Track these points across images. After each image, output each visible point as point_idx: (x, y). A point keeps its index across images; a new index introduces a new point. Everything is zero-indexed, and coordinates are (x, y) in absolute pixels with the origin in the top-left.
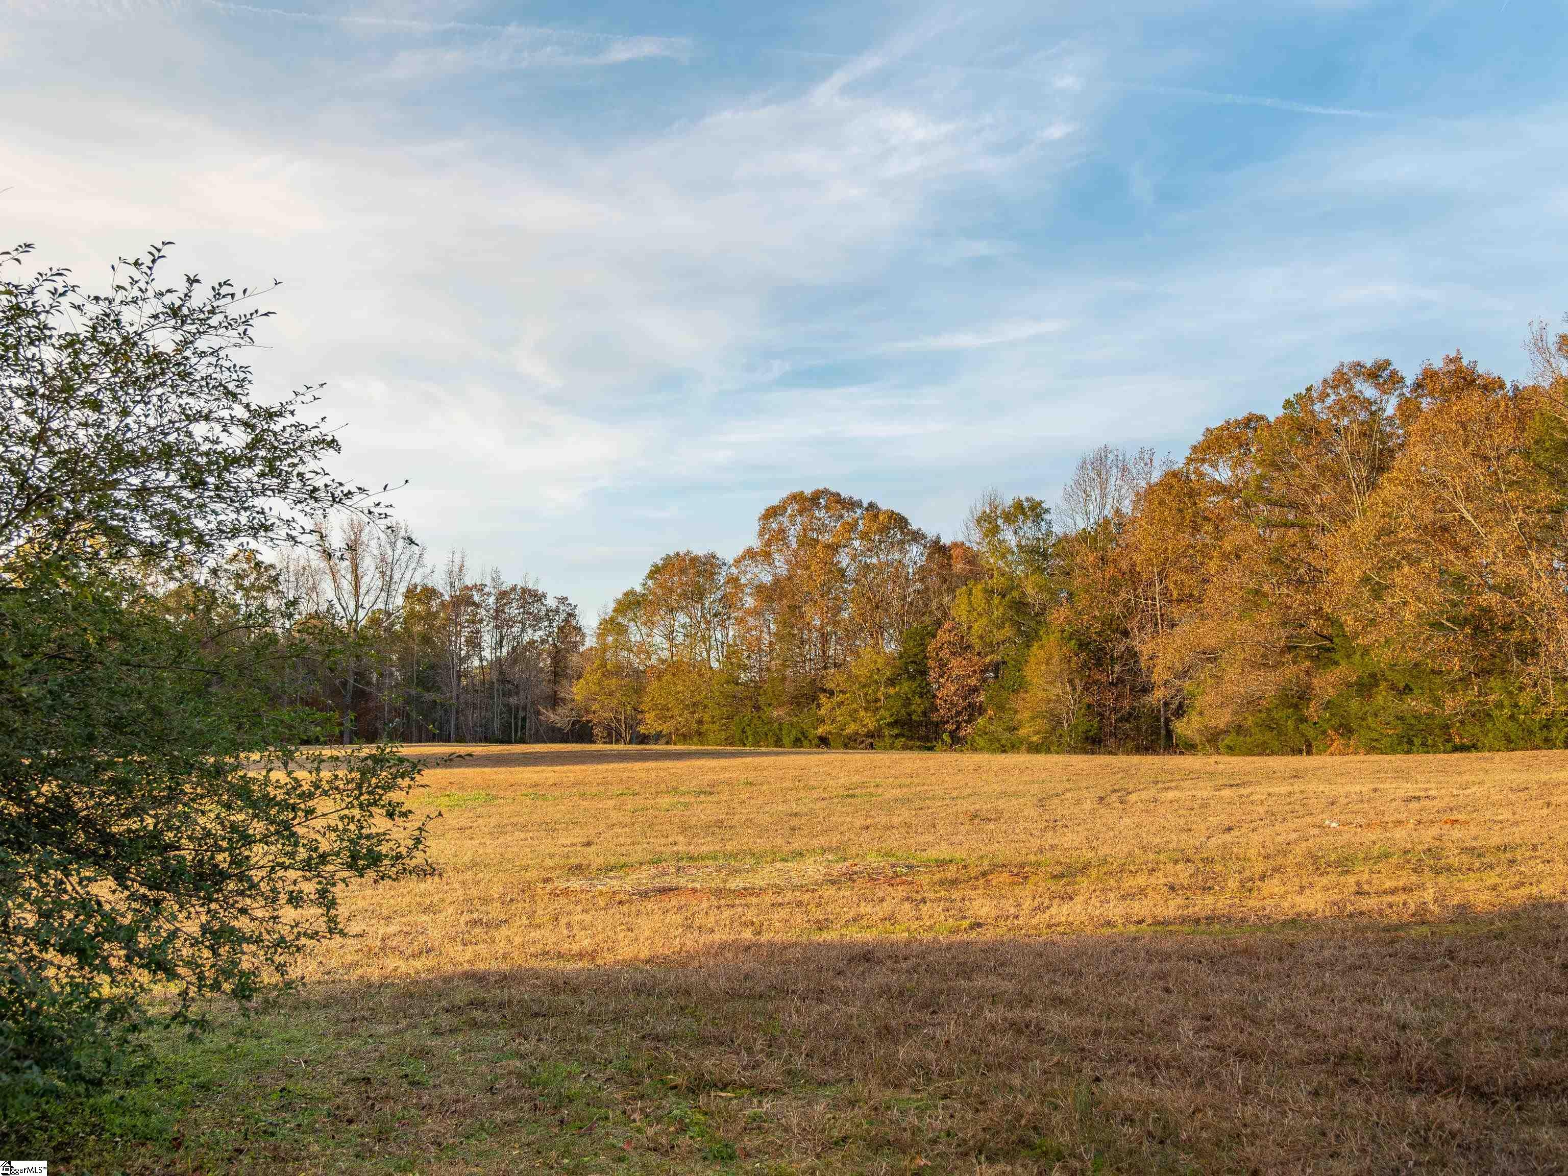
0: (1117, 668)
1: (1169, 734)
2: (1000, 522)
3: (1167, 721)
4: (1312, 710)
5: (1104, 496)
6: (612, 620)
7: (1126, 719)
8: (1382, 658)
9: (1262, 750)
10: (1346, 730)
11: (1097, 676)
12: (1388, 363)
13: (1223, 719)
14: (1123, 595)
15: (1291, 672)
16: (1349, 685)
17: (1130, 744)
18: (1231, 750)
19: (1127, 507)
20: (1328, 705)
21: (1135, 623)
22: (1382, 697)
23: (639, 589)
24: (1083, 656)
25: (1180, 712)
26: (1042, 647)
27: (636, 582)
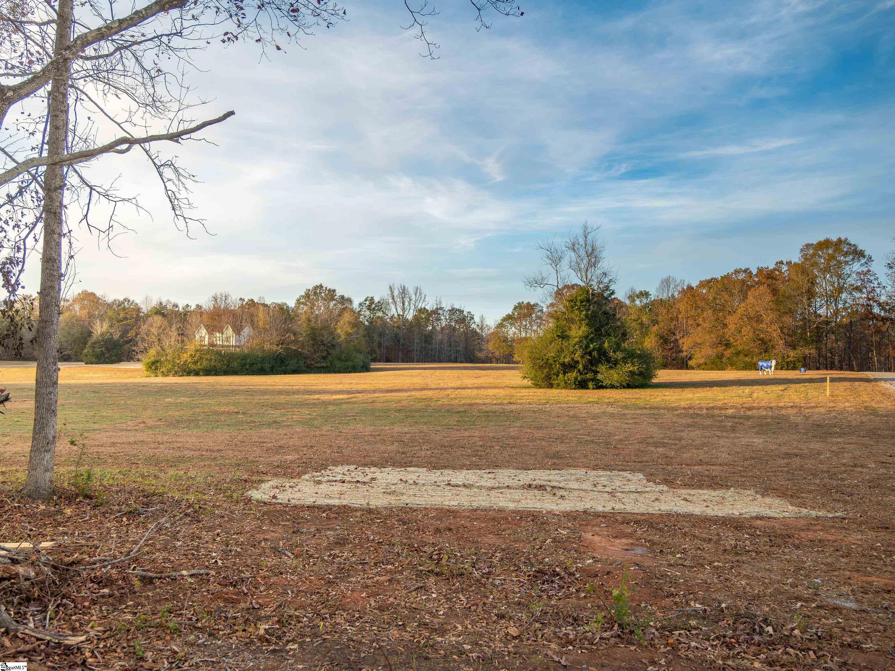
0: (672, 345)
1: (687, 364)
2: (635, 298)
3: (687, 361)
4: (724, 360)
5: (668, 291)
6: (501, 323)
7: (673, 360)
8: (740, 348)
9: (712, 369)
10: (732, 365)
11: (666, 347)
12: (749, 269)
13: (702, 361)
14: (674, 323)
15: (720, 349)
16: (733, 354)
17: (675, 367)
18: (703, 369)
19: (676, 294)
20: (728, 358)
21: (677, 332)
22: (741, 357)
23: (511, 313)
24: (662, 341)
25: (690, 358)
26: (649, 338)
27: (509, 311)
